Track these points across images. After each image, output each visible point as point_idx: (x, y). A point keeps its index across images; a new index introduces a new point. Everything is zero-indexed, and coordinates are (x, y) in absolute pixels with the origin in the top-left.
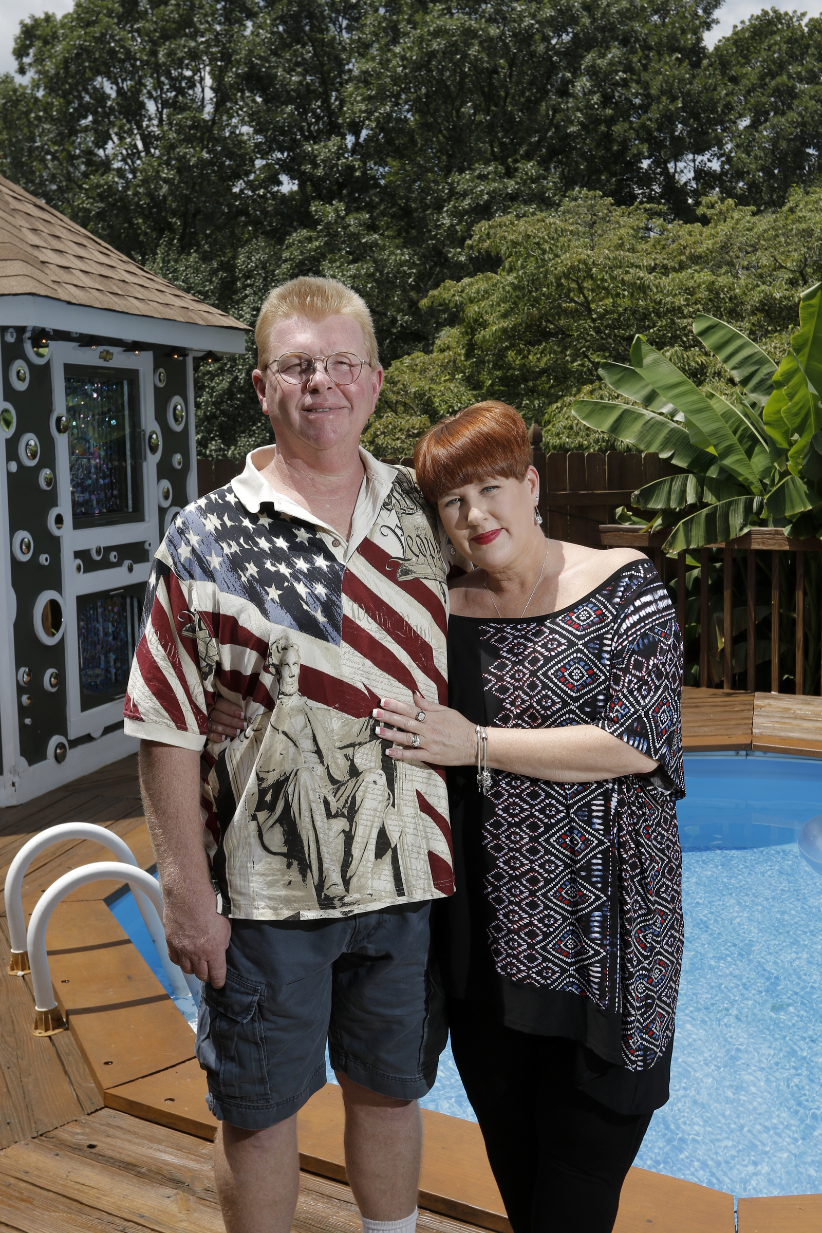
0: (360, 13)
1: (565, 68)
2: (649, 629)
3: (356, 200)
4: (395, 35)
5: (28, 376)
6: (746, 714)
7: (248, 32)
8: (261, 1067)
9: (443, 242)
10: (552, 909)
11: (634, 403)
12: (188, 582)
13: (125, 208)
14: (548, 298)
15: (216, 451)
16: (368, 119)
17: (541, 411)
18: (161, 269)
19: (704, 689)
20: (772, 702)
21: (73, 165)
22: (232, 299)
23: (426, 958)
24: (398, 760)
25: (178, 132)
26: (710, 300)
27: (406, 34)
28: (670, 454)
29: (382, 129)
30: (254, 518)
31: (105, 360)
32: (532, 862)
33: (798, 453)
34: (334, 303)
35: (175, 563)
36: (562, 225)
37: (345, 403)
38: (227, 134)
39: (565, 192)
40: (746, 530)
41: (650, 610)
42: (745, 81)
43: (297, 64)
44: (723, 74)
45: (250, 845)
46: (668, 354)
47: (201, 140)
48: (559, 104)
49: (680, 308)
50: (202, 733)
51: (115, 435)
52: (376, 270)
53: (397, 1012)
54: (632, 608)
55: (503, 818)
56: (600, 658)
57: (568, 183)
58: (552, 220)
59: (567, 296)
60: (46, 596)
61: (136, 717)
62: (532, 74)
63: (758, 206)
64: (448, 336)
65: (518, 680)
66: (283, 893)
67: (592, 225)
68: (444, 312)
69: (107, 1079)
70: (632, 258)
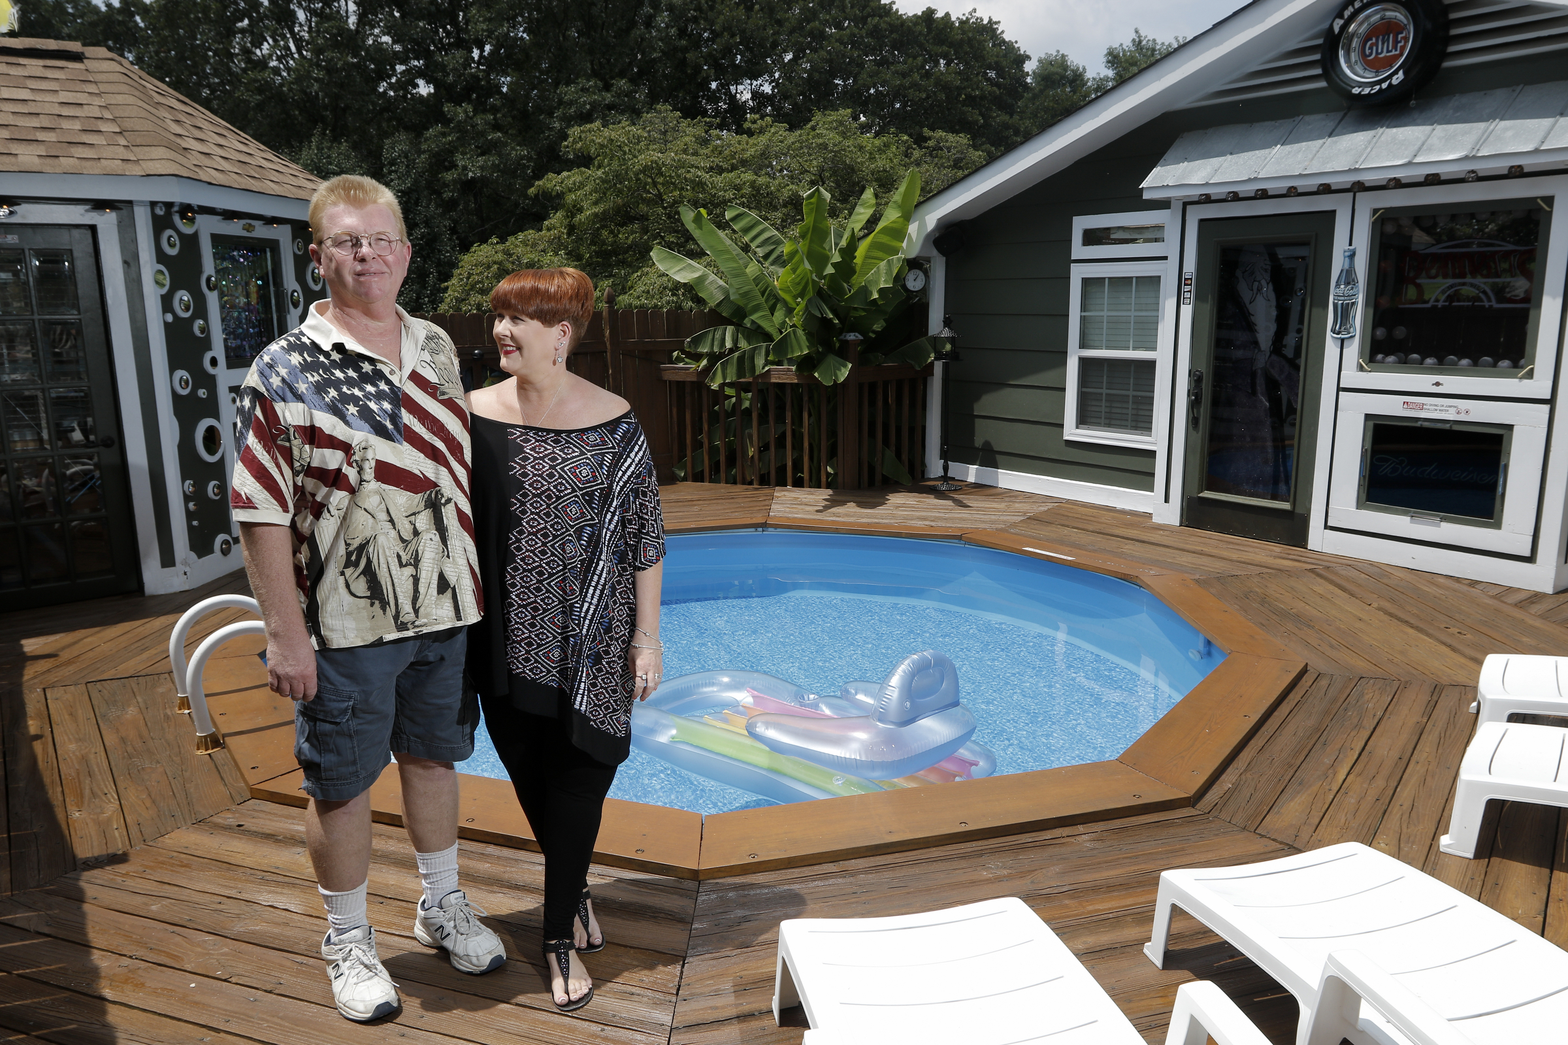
3: (482, 103)
5: (178, 242)
6: (767, 503)
8: (354, 753)
12: (281, 404)
13: (282, 101)
14: (629, 189)
16: (490, 36)
17: (626, 279)
18: (317, 155)
19: (723, 485)
20: (786, 493)
21: (233, 62)
25: (326, 38)
29: (502, 46)
31: (248, 232)
32: (536, 596)
33: (801, 311)
34: (372, 195)
35: (267, 390)
36: (639, 132)
37: (385, 269)
38: (370, 42)
39: (652, 105)
40: (767, 369)
42: (787, 24)
45: (339, 594)
47: (347, 46)
48: (645, 33)
55: (520, 565)
56: (600, 467)
57: (653, 99)
58: (633, 128)
59: (644, 188)
60: (206, 423)
61: (250, 506)
63: (792, 124)
64: (556, 219)
66: (369, 624)
67: (665, 133)
68: (549, 200)
69: (253, 778)
70: (692, 159)
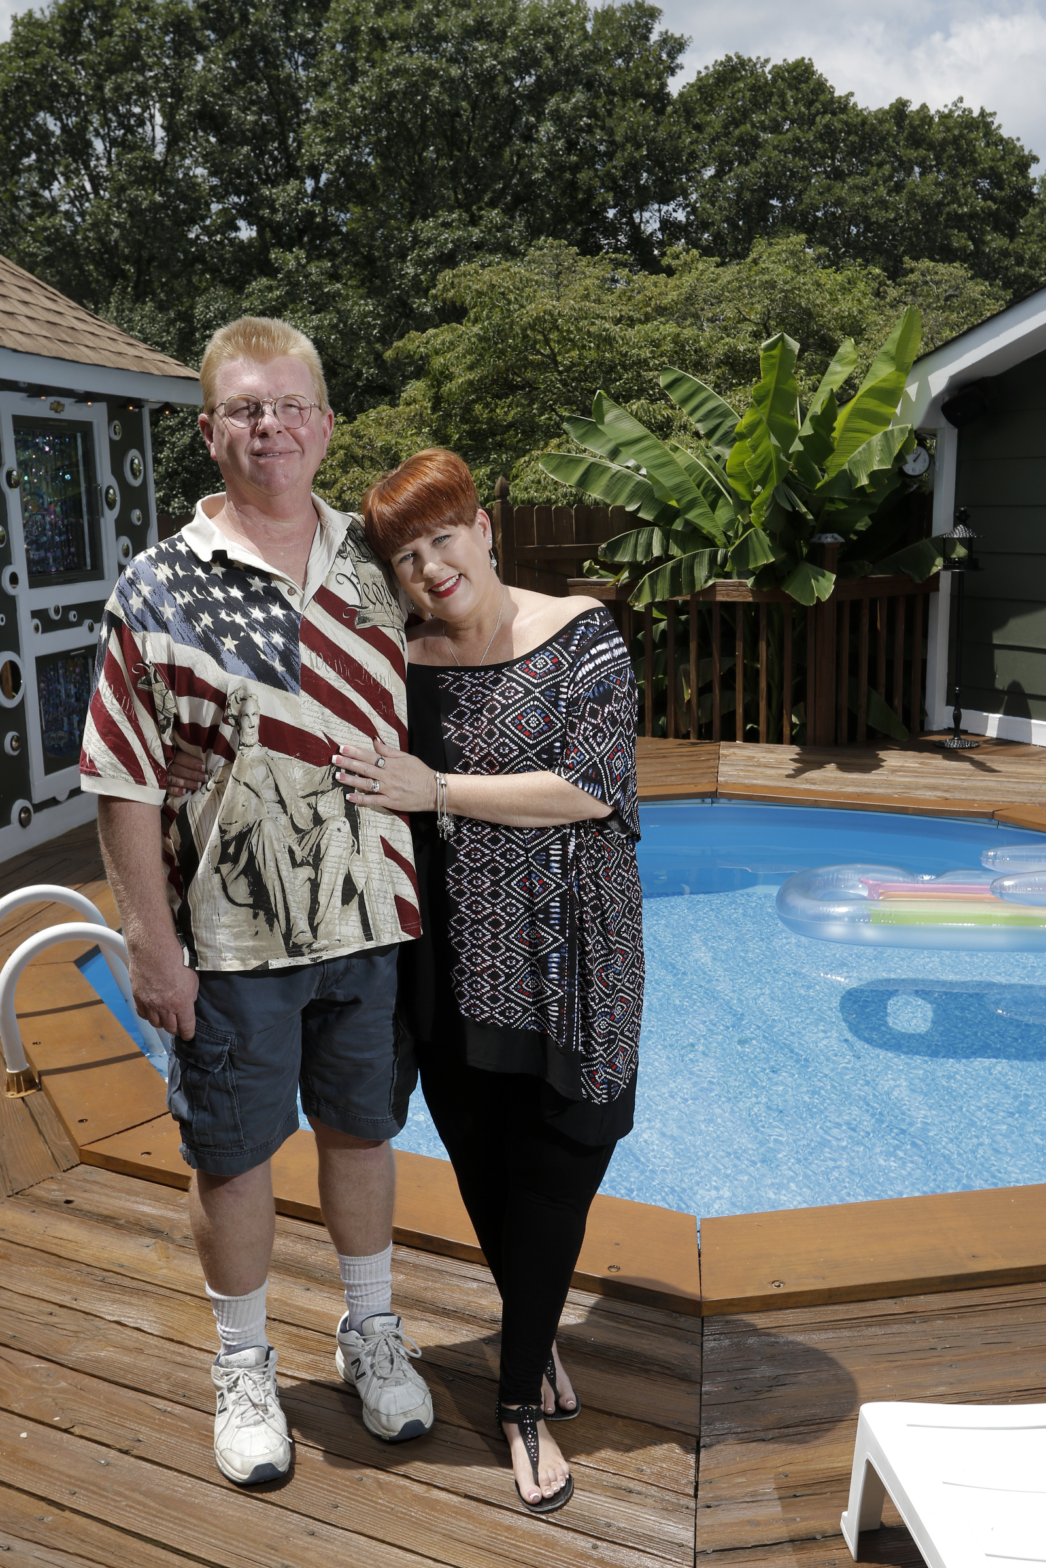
0: (316, 49)
1: (529, 112)
2: (605, 677)
3: (317, 248)
4: (354, 75)
6: (711, 763)
7: (198, 67)
8: (234, 1115)
9: (407, 292)
10: (513, 951)
11: (601, 457)
12: (141, 634)
13: (75, 253)
14: (514, 350)
15: (179, 508)
16: (328, 162)
17: (509, 465)
18: (115, 318)
19: (671, 739)
20: (736, 751)
21: (17, 207)
22: (191, 351)
23: (393, 1002)
24: (361, 805)
25: (129, 173)
26: (676, 352)
27: (365, 73)
28: (636, 507)
29: (342, 174)
30: (206, 567)
31: (56, 412)
32: (494, 905)
33: (761, 505)
34: (280, 343)
35: (126, 615)
36: (527, 274)
37: (296, 447)
38: (181, 176)
39: (531, 241)
40: (710, 583)
41: (605, 658)
42: (709, 130)
43: (252, 103)
44: (688, 121)
45: (214, 898)
46: (634, 407)
47: (153, 181)
48: (523, 149)
49: (645, 360)
50: (161, 787)
51: (70, 492)
52: (340, 321)
53: (367, 1055)
54: (588, 656)
55: (465, 864)
56: (556, 706)
57: (534, 232)
58: (517, 270)
59: (534, 347)
60: (4, 658)
61: (93, 772)
62: (495, 118)
63: (723, 258)
64: (415, 389)
65: (477, 728)
66: (251, 943)
67: (557, 276)
68: (410, 364)
69: (82, 1136)
70: (598, 309)
